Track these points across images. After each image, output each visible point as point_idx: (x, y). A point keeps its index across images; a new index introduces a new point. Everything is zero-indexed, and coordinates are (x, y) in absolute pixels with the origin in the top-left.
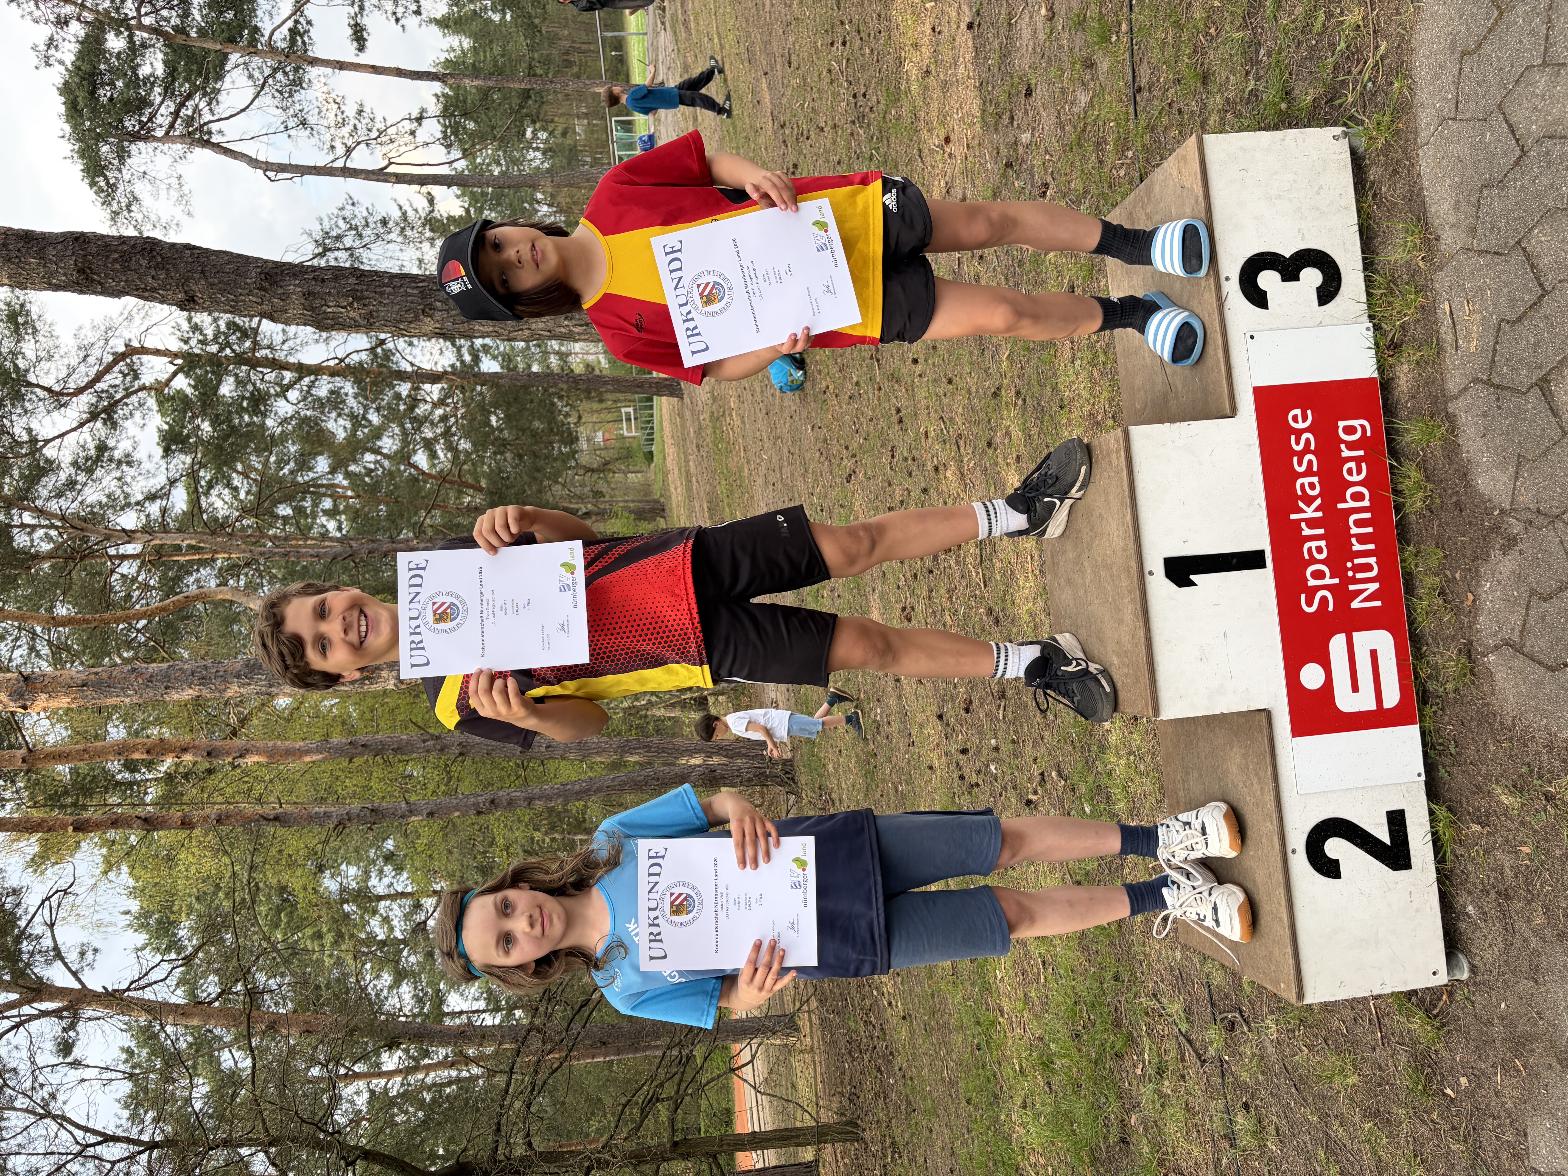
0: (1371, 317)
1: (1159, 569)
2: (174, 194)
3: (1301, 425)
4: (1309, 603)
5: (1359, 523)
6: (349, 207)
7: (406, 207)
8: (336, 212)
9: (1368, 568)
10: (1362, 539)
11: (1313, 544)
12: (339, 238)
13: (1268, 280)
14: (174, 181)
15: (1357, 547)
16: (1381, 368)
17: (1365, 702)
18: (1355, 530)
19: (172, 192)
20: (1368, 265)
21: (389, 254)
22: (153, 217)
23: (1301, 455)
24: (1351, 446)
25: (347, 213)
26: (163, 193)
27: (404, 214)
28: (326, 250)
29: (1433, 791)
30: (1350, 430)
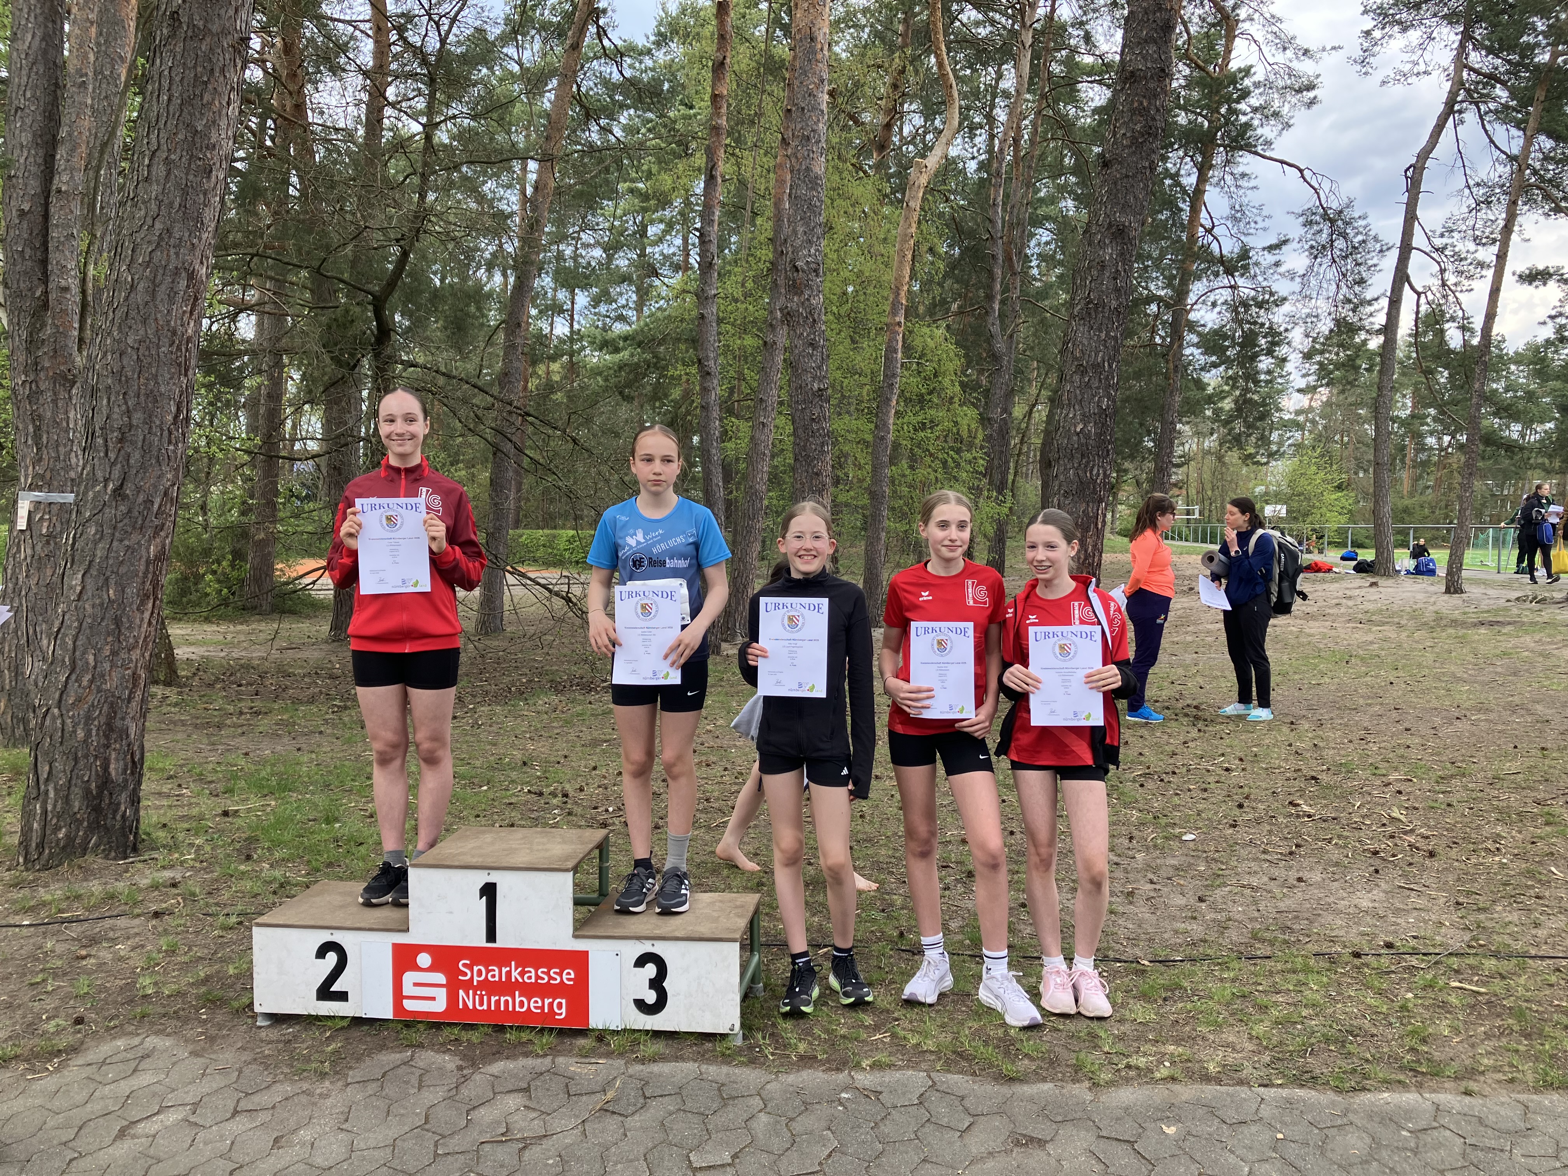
0: (625, 1030)
1: (491, 879)
2: (1407, 68)
3: (565, 976)
4: (464, 965)
5: (507, 1002)
6: (1378, 246)
7: (1376, 306)
8: (1372, 233)
9: (481, 1004)
10: (498, 1002)
11: (497, 973)
12: (1345, 236)
13: (651, 970)
14: (1422, 68)
15: (493, 999)
16: (593, 1030)
17: (408, 989)
18: (503, 999)
19: (1410, 66)
20: (657, 1034)
21: (1325, 285)
22: (1376, 49)
23: (548, 974)
24: (551, 1005)
25: (1370, 245)
26: (1406, 57)
27: (1369, 303)
28: (1332, 221)
29: (358, 1021)
30: (560, 1006)
